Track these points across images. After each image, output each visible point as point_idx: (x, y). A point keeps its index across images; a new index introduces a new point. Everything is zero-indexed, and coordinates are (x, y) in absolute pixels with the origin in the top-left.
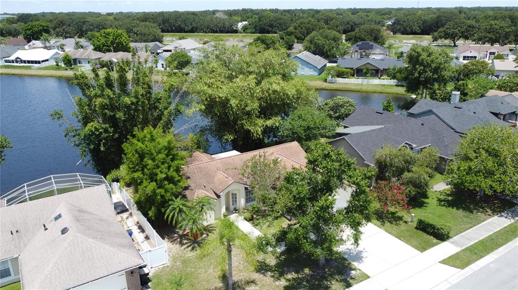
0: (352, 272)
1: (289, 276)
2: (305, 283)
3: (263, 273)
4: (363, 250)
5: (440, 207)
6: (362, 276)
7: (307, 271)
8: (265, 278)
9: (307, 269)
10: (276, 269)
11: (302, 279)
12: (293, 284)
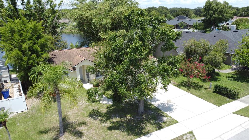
0: (164, 118)
1: (114, 120)
2: (125, 125)
3: (94, 118)
4: (173, 104)
5: (229, 81)
6: (172, 121)
7: (128, 116)
8: (95, 121)
9: (129, 116)
10: (105, 115)
11: (123, 122)
12: (115, 126)
